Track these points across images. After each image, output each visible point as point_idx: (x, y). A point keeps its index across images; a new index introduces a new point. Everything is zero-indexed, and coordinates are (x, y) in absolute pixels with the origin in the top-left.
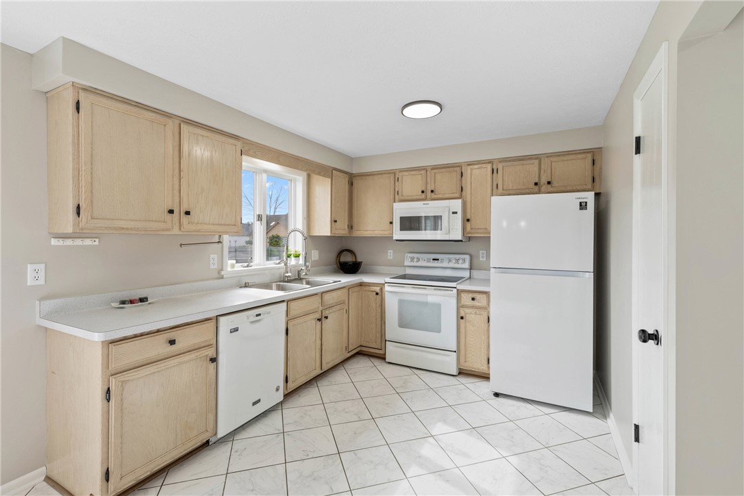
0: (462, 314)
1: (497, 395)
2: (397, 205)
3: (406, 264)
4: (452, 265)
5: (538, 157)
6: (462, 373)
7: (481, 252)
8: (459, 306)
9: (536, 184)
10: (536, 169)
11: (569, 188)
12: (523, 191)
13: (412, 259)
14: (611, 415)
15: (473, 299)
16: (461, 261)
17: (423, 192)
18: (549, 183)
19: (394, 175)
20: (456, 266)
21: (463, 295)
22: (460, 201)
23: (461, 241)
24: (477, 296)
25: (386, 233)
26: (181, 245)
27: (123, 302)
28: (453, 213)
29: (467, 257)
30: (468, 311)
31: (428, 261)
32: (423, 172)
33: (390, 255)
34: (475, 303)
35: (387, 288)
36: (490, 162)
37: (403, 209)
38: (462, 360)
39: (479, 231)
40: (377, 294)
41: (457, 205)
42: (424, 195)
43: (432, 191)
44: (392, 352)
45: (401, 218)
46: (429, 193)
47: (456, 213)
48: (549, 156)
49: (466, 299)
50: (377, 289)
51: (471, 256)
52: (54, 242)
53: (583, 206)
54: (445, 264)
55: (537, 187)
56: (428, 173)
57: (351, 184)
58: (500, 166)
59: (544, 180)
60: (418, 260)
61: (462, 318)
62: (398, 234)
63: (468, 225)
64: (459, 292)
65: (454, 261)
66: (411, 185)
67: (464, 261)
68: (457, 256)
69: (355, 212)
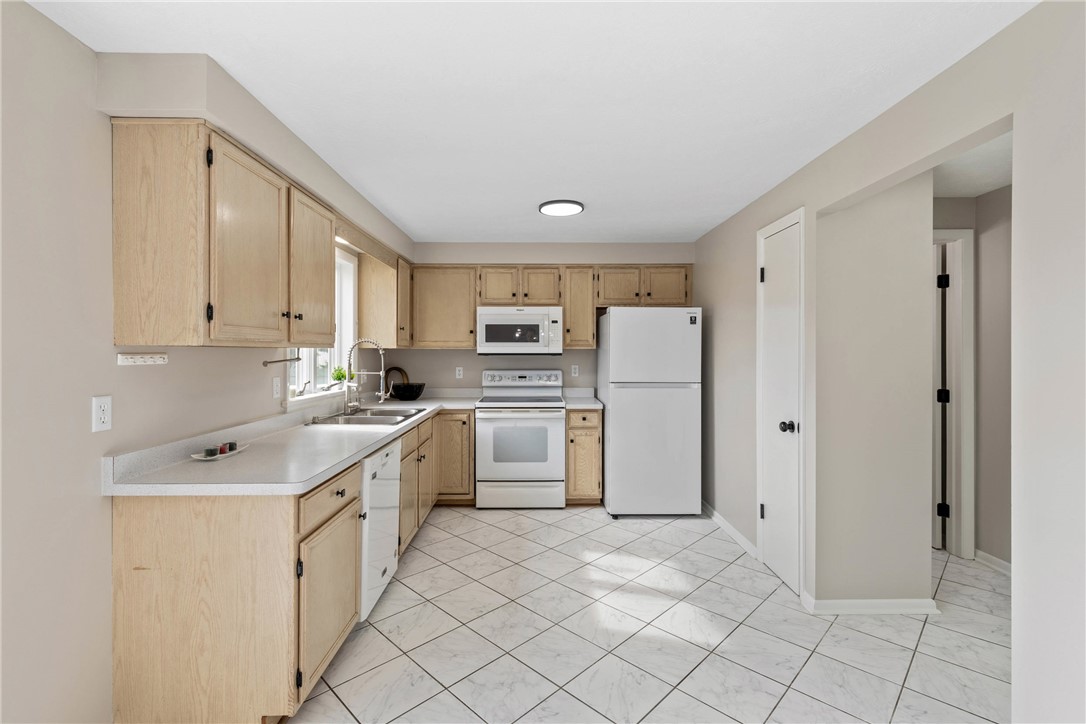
0: (572, 437)
1: (615, 517)
2: (480, 310)
3: (484, 384)
4: (542, 383)
5: (636, 267)
6: (571, 504)
7: (573, 367)
8: (568, 428)
9: (637, 295)
10: (637, 279)
11: (666, 301)
12: (625, 302)
13: (493, 377)
15: (584, 419)
16: (553, 378)
17: (514, 295)
18: (649, 294)
19: (477, 271)
20: (549, 383)
21: (572, 415)
22: (560, 309)
23: (560, 354)
24: (588, 415)
25: (467, 344)
26: (265, 364)
27: (211, 453)
28: (553, 322)
29: (559, 373)
30: (578, 432)
31: (514, 379)
32: (513, 271)
33: (460, 373)
34: (586, 423)
35: (479, 415)
36: (590, 267)
37: (488, 315)
38: (571, 488)
39: (581, 343)
40: (464, 423)
41: (556, 312)
42: (514, 299)
43: (526, 295)
44: (485, 494)
45: (487, 326)
46: (520, 297)
47: (556, 322)
48: (648, 267)
49: (576, 420)
50: (464, 417)
51: (563, 372)
52: (121, 360)
53: (693, 321)
54: (536, 383)
55: (637, 299)
56: (520, 272)
57: (412, 278)
58: (601, 273)
59: (643, 292)
60: (501, 379)
61: (572, 441)
62: (484, 347)
63: (568, 336)
64: (569, 412)
65: (545, 378)
66: (499, 286)
67: (557, 379)
68: (548, 373)
69: (417, 315)
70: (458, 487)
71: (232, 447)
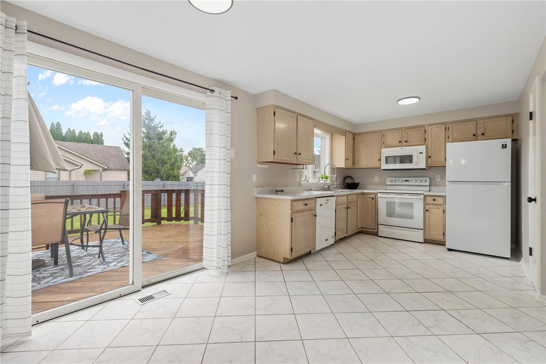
0: (427, 208)
1: (450, 250)
2: (383, 150)
3: (387, 183)
4: (417, 183)
5: (476, 120)
6: (426, 241)
7: (437, 176)
8: (425, 204)
9: (474, 135)
10: (474, 127)
11: (496, 137)
12: (466, 140)
13: (392, 181)
14: (522, 259)
15: (434, 200)
16: (424, 181)
17: (400, 142)
18: (483, 134)
19: (382, 133)
20: (421, 184)
21: (427, 198)
22: (424, 147)
23: (425, 169)
24: (437, 198)
25: (376, 166)
26: (292, 169)
27: (277, 191)
28: (420, 153)
29: (428, 179)
30: (430, 206)
31: (402, 181)
32: (400, 130)
33: (376, 179)
34: (436, 202)
35: (379, 195)
36: (443, 123)
37: (387, 152)
38: (427, 234)
39: (437, 163)
40: (373, 199)
41: (423, 148)
42: (400, 144)
43: (406, 141)
44: (382, 230)
45: (386, 157)
46: (404, 143)
47: (422, 153)
48: (483, 119)
49: (430, 200)
50: (373, 196)
51: (430, 178)
52: (259, 166)
53: (504, 146)
54: (413, 183)
55: (474, 137)
56: (403, 131)
57: (354, 139)
58: (450, 126)
59: (479, 133)
60: (395, 181)
61: (427, 211)
62: (384, 166)
63: (430, 160)
64: (425, 196)
65: (419, 181)
66: (391, 138)
67: (426, 181)
68: (421, 179)
69: (356, 154)
70: (370, 225)
71: (282, 191)
